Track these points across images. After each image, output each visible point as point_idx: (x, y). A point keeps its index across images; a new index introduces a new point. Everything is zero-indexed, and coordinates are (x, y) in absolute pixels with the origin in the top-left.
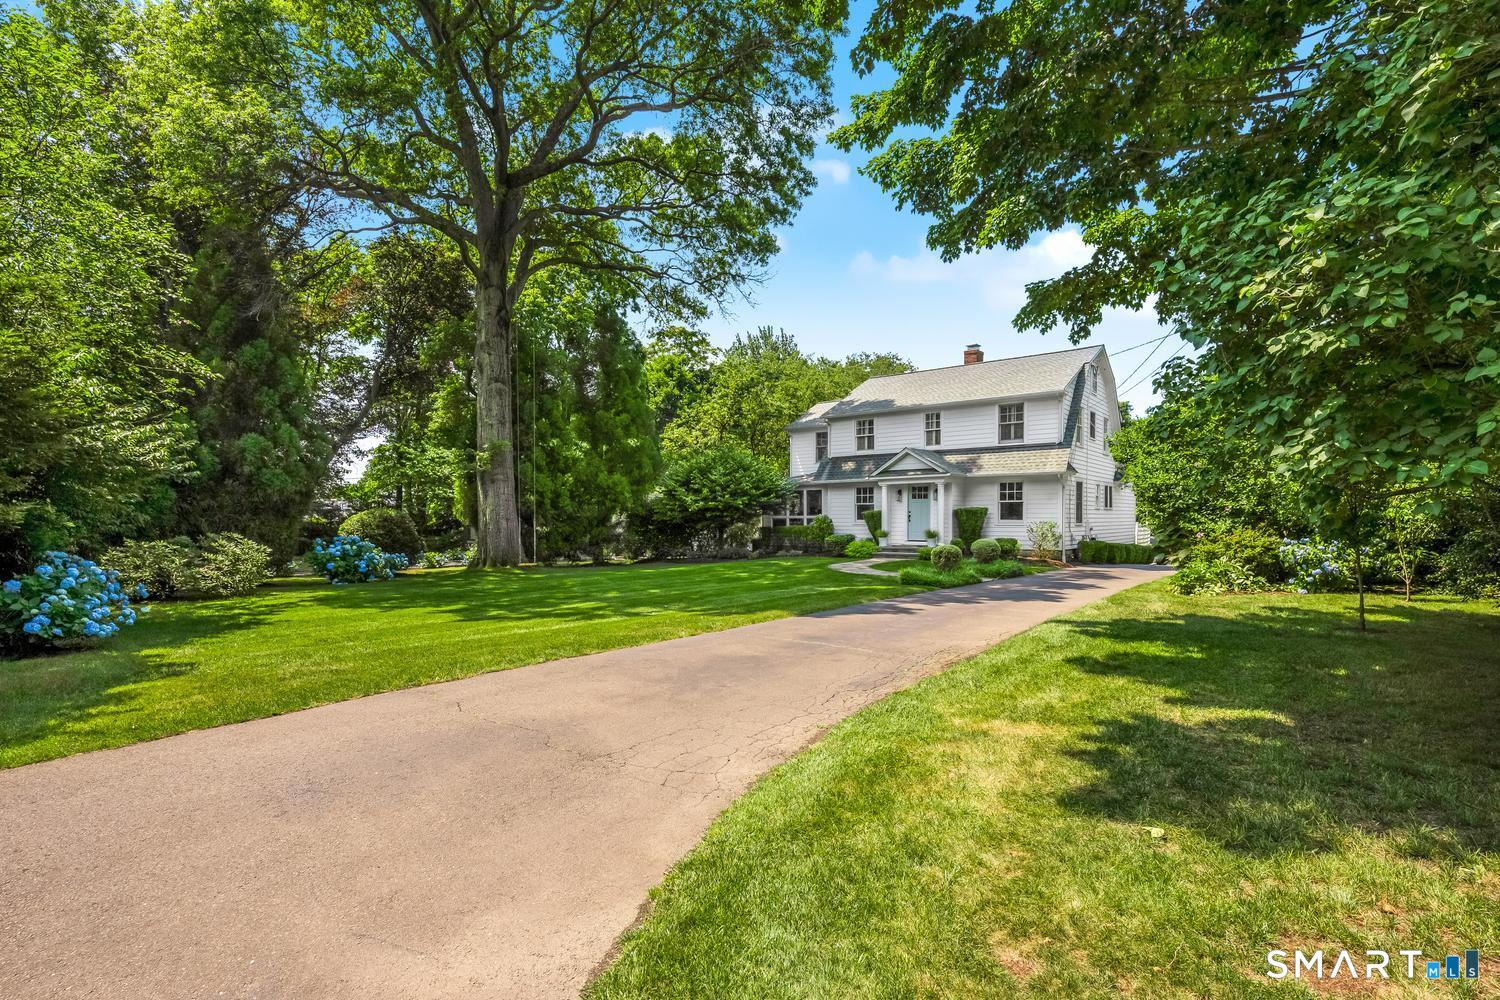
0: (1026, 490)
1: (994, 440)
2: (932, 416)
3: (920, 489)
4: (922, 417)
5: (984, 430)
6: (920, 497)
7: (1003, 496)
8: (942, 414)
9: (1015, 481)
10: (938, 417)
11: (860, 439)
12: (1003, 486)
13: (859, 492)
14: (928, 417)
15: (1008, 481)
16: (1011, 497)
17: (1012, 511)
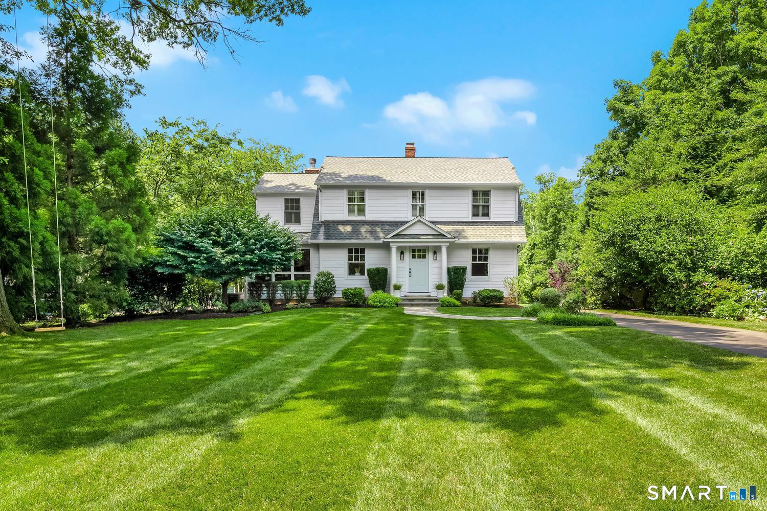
0: (491, 255)
1: (468, 217)
2: (419, 193)
3: (419, 251)
4: (410, 192)
5: (462, 208)
6: (419, 257)
7: (474, 259)
8: (427, 193)
9: (483, 247)
10: (423, 194)
11: (350, 207)
12: (474, 251)
13: (350, 251)
14: (414, 194)
15: (477, 247)
16: (480, 259)
17: (480, 270)
